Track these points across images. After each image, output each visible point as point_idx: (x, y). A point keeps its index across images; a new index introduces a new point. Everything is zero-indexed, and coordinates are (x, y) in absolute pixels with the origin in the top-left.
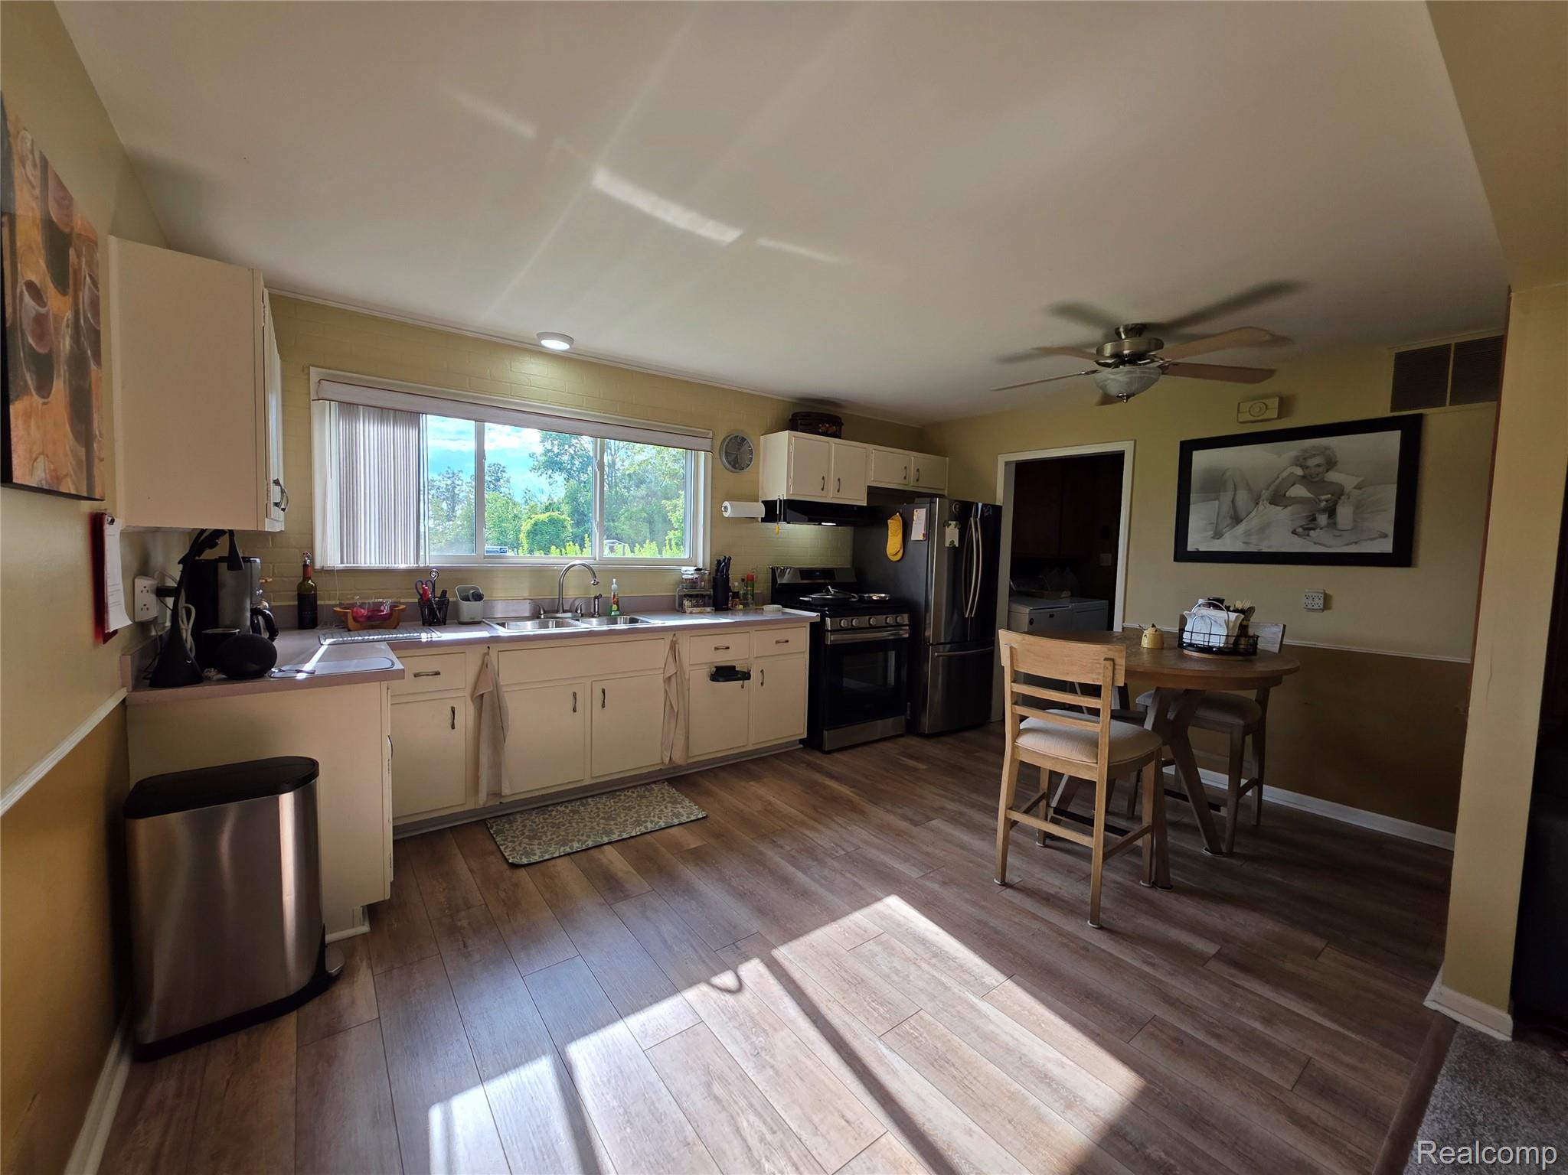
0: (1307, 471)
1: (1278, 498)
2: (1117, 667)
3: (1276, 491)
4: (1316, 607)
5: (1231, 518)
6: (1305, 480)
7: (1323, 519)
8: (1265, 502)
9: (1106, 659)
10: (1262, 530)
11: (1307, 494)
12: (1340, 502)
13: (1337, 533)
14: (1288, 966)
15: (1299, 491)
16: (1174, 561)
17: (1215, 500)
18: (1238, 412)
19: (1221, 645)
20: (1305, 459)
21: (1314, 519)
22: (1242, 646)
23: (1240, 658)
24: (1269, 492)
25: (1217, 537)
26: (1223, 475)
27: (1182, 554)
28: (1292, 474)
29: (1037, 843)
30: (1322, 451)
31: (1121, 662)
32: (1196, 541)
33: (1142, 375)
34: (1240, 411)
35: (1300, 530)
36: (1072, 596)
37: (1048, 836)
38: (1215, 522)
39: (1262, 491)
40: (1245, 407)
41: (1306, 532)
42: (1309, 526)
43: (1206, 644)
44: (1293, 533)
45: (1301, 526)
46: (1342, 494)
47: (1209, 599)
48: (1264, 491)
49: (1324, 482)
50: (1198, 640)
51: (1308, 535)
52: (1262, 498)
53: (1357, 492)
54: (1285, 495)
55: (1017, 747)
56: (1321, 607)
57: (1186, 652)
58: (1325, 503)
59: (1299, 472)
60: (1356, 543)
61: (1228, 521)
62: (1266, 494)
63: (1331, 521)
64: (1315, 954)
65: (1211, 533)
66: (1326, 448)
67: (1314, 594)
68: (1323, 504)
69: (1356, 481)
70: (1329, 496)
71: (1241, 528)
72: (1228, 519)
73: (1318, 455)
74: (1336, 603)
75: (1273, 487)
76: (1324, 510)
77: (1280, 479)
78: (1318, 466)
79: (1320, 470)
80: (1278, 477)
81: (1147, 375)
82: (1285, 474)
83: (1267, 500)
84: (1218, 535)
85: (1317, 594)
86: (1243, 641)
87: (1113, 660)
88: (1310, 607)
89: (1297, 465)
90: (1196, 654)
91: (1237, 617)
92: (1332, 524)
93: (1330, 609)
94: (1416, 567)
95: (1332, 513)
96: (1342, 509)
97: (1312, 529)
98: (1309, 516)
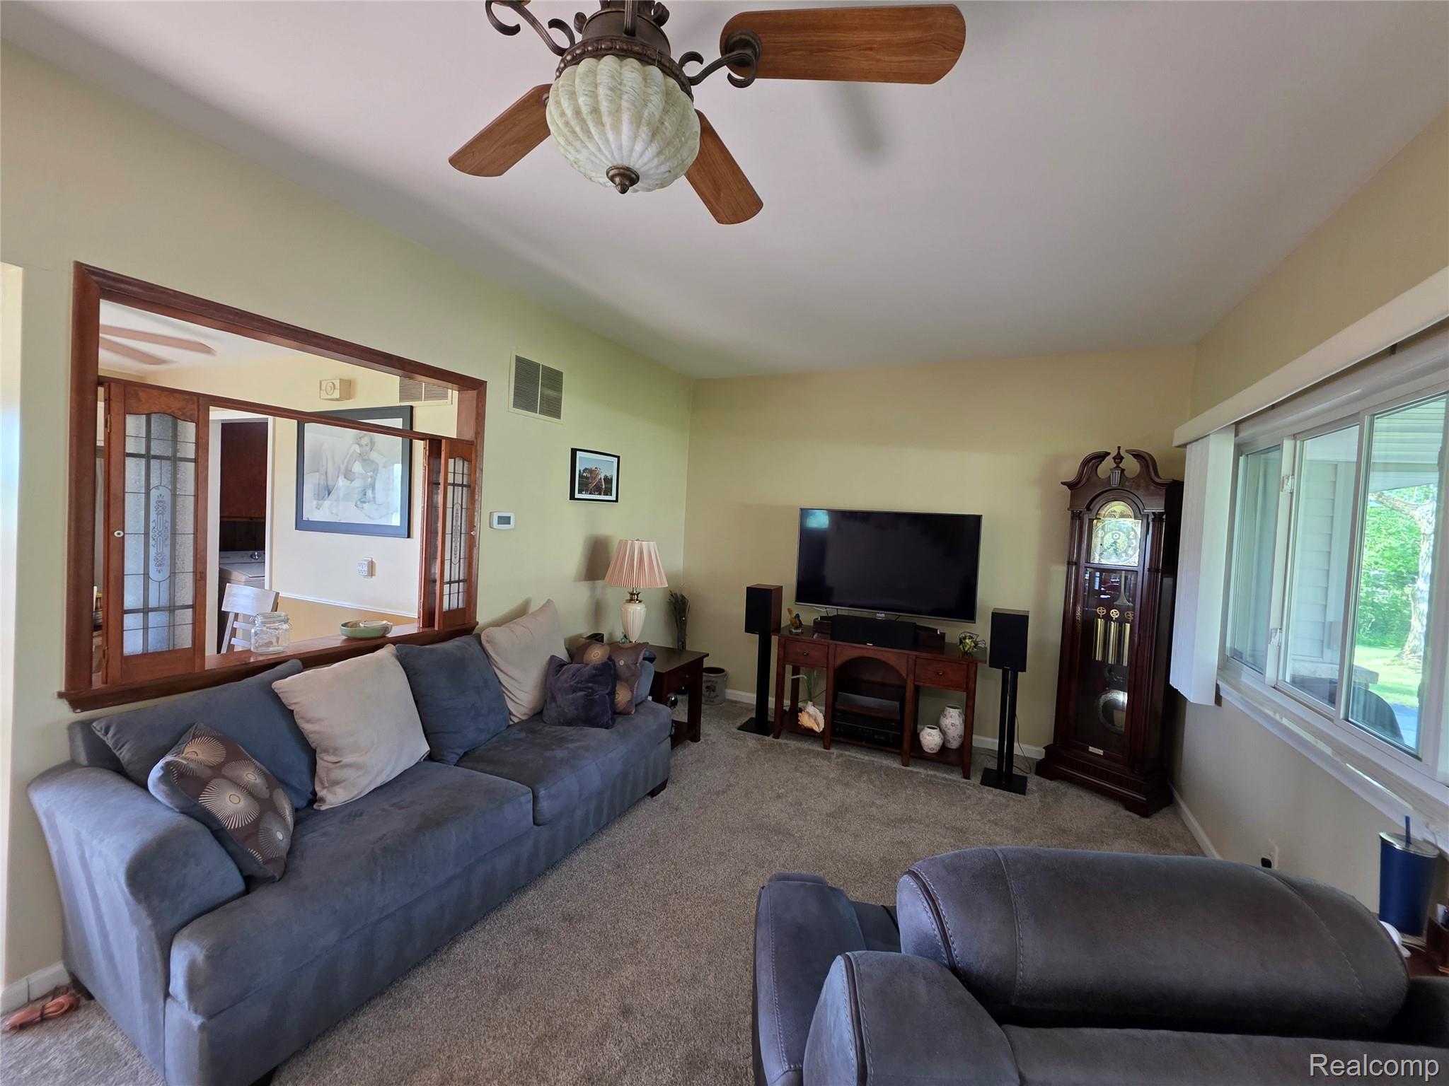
0: (361, 449)
1: (348, 474)
3: (347, 466)
5: (325, 489)
6: (361, 456)
8: (342, 475)
11: (362, 470)
12: (377, 479)
13: (377, 507)
15: (358, 467)
16: (296, 530)
18: (320, 391)
20: (360, 438)
24: (344, 466)
25: (319, 507)
26: (321, 448)
27: (300, 523)
28: (355, 450)
34: (322, 388)
35: (359, 503)
38: (318, 493)
39: (340, 465)
40: (323, 385)
41: (362, 505)
42: (364, 498)
44: (355, 505)
45: (360, 500)
46: (378, 473)
49: (370, 460)
51: (363, 508)
52: (340, 473)
54: (351, 470)
56: (368, 573)
59: (358, 449)
60: (384, 516)
61: (324, 493)
62: (342, 470)
68: (369, 480)
69: (385, 460)
70: (373, 474)
71: (331, 498)
72: (324, 491)
74: (376, 569)
75: (345, 462)
76: (370, 485)
77: (349, 455)
78: (367, 445)
79: (367, 449)
80: (347, 454)
82: (351, 450)
84: (318, 505)
89: (357, 443)
93: (374, 575)
94: (412, 538)
95: (373, 489)
96: (378, 486)
97: (365, 502)
98: (363, 491)
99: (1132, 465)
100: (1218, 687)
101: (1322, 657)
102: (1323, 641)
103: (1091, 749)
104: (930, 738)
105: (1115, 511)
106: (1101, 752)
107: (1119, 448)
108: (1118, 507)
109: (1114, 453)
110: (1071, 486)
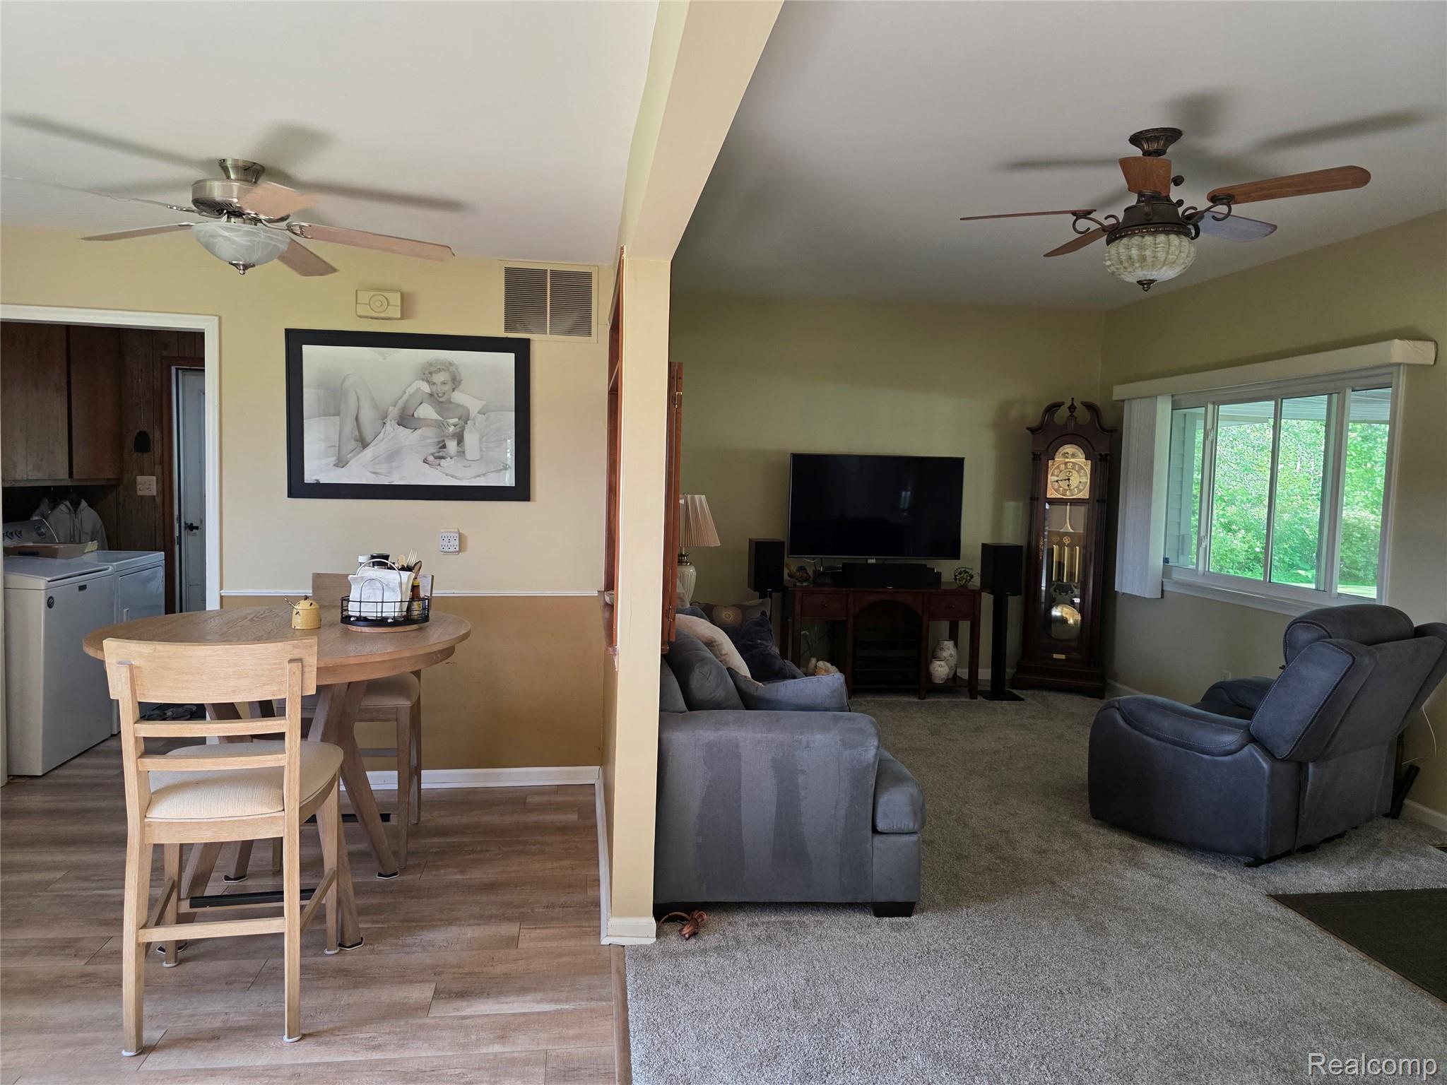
0: (434, 388)
1: (406, 420)
2: (306, 669)
3: (404, 409)
4: (452, 549)
5: (356, 440)
6: (433, 398)
7: (452, 446)
8: (393, 422)
9: (291, 661)
10: (393, 456)
11: (435, 416)
12: (467, 428)
13: (467, 463)
14: (500, 969)
15: (426, 411)
16: (288, 497)
17: (334, 415)
18: (357, 303)
19: (396, 614)
20: (430, 373)
21: (444, 447)
22: (416, 613)
23: (415, 627)
24: (396, 409)
25: (341, 465)
26: (344, 380)
27: (298, 487)
28: (419, 389)
29: (165, 965)
30: (448, 366)
31: (312, 661)
32: (315, 471)
33: (268, 241)
34: (359, 301)
35: (431, 458)
36: (101, 548)
37: (182, 945)
38: (337, 445)
39: (388, 408)
40: (364, 296)
41: (437, 461)
42: (440, 452)
43: (379, 615)
44: (424, 462)
45: (433, 454)
46: (468, 420)
47: (373, 557)
48: (391, 408)
49: (450, 402)
50: (370, 612)
51: (439, 465)
52: (388, 418)
53: (481, 418)
54: (413, 416)
55: (150, 825)
56: (457, 549)
57: (354, 628)
58: (453, 427)
59: (426, 388)
60: (484, 475)
61: (353, 444)
62: (394, 412)
63: (460, 449)
64: (514, 941)
65: (333, 459)
66: (451, 364)
67: (449, 535)
68: (452, 429)
69: (481, 404)
70: (457, 420)
71: (368, 453)
72: (353, 442)
73: (444, 370)
74: (470, 543)
75: (400, 404)
76: (454, 436)
77: (407, 394)
78: (444, 383)
79: (446, 388)
80: (405, 393)
81: (274, 243)
82: (411, 389)
83: (395, 420)
84: (341, 463)
85: (452, 535)
86: (416, 605)
87: (300, 660)
88: (446, 549)
89: (423, 380)
90: (366, 630)
91: (409, 577)
92: (462, 453)
93: (465, 551)
94: (534, 501)
95: (460, 441)
96: (469, 437)
97: (442, 458)
98: (439, 442)
99: (1083, 415)
100: (1162, 582)
101: (1178, 562)
102: (1178, 550)
103: (1055, 656)
104: (942, 669)
105: (1067, 453)
106: (1063, 657)
107: (1073, 399)
108: (1069, 449)
109: (1068, 403)
110: (1033, 430)
